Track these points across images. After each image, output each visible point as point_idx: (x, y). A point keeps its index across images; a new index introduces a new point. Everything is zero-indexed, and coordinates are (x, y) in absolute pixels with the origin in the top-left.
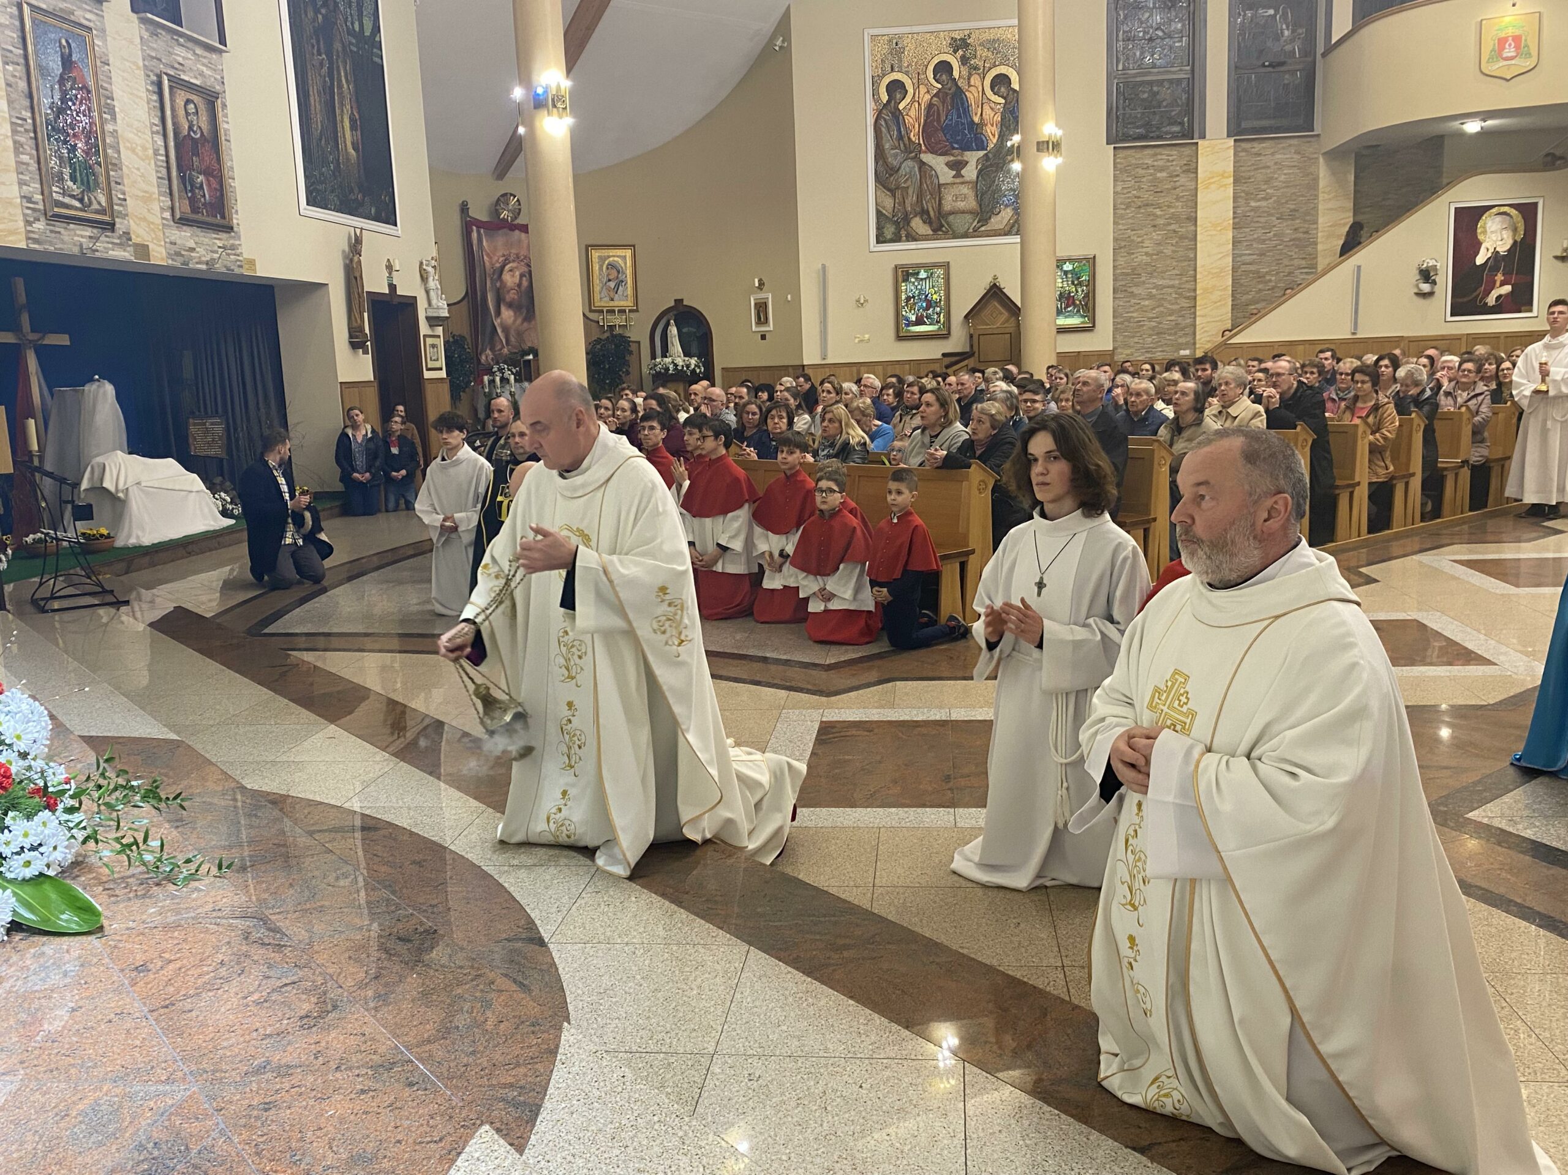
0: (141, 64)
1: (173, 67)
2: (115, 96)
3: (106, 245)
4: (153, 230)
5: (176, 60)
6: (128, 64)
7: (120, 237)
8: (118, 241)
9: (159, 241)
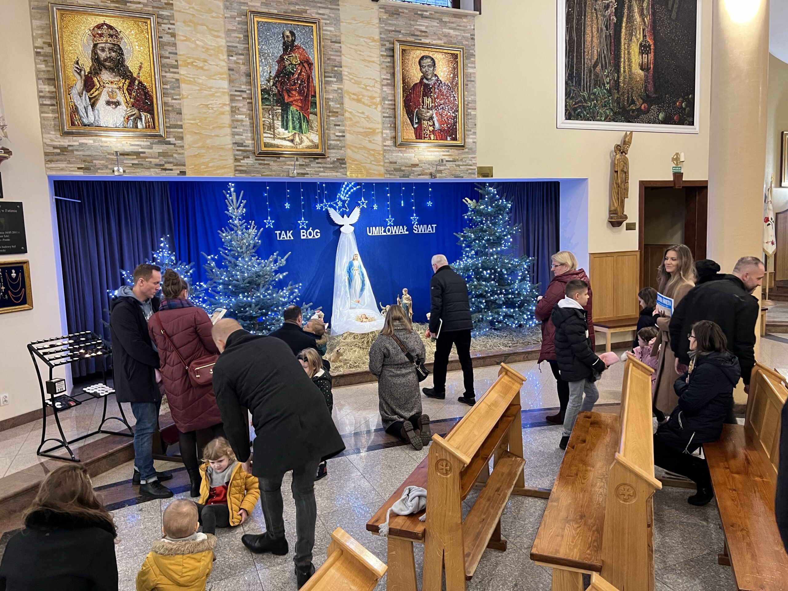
0: (377, 37)
1: (413, 35)
2: (343, 64)
3: (317, 169)
4: (373, 155)
5: (418, 30)
6: (361, 39)
7: (334, 162)
8: (332, 166)
9: (380, 162)
